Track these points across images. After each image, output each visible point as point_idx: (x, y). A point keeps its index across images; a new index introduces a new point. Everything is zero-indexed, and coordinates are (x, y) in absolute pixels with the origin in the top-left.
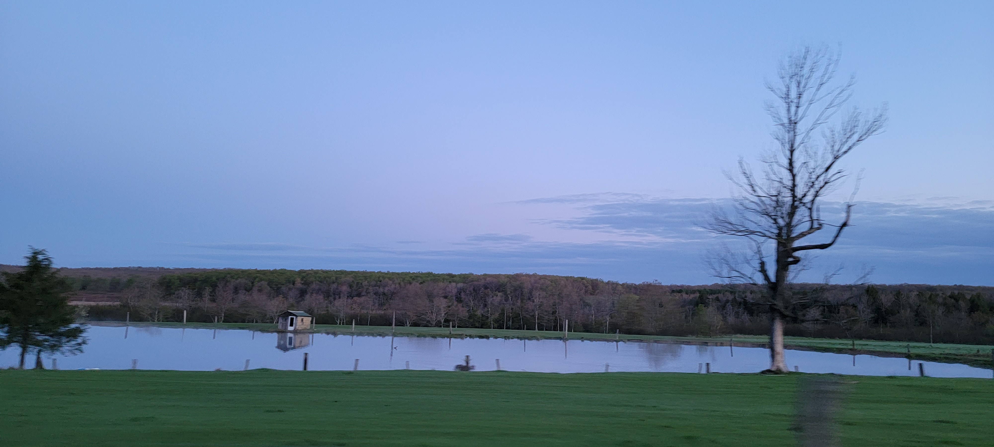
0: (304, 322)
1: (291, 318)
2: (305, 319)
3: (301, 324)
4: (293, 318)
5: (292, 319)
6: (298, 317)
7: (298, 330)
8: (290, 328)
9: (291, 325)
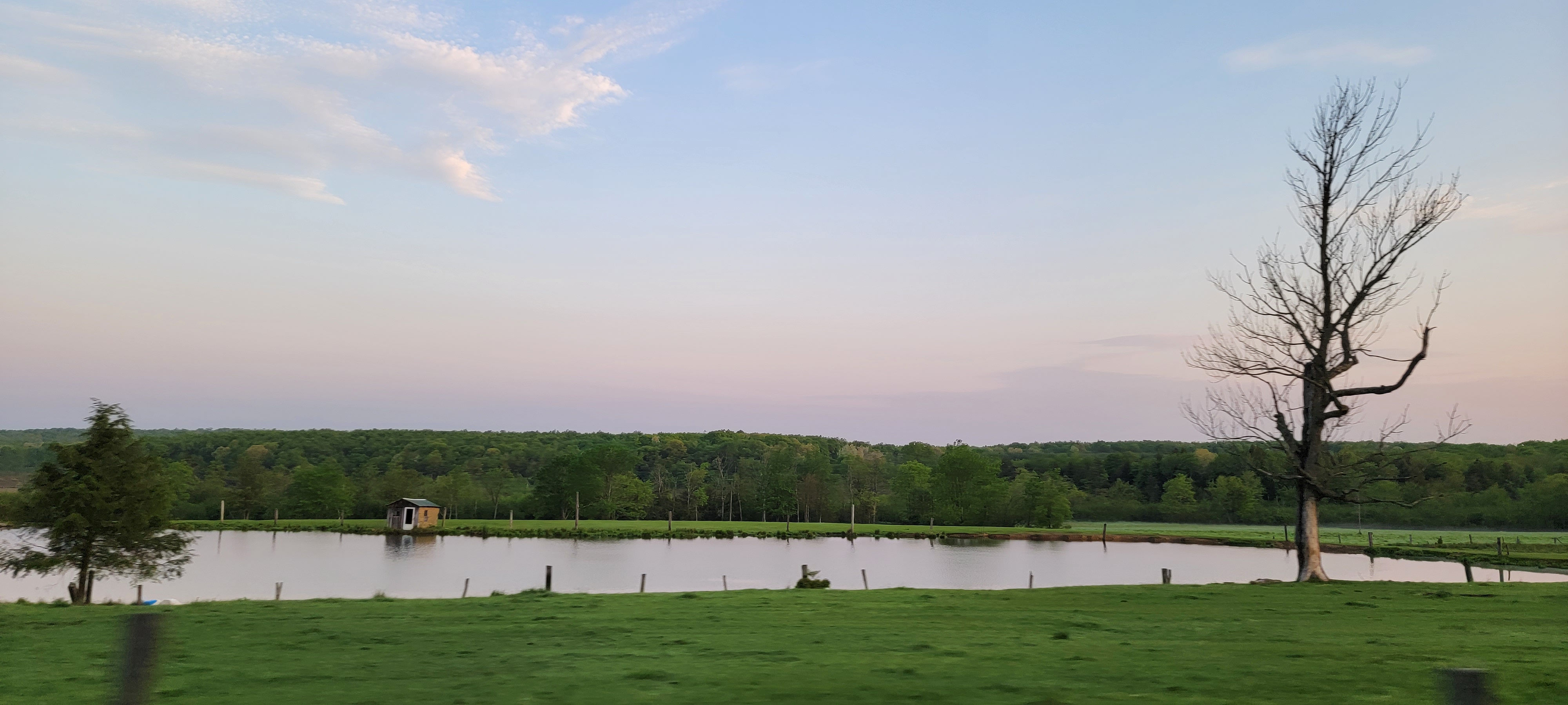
0: (428, 516)
1: (408, 510)
2: (429, 510)
4: (412, 510)
5: (410, 513)
6: (420, 508)
7: (421, 528)
8: (407, 527)
9: (409, 521)
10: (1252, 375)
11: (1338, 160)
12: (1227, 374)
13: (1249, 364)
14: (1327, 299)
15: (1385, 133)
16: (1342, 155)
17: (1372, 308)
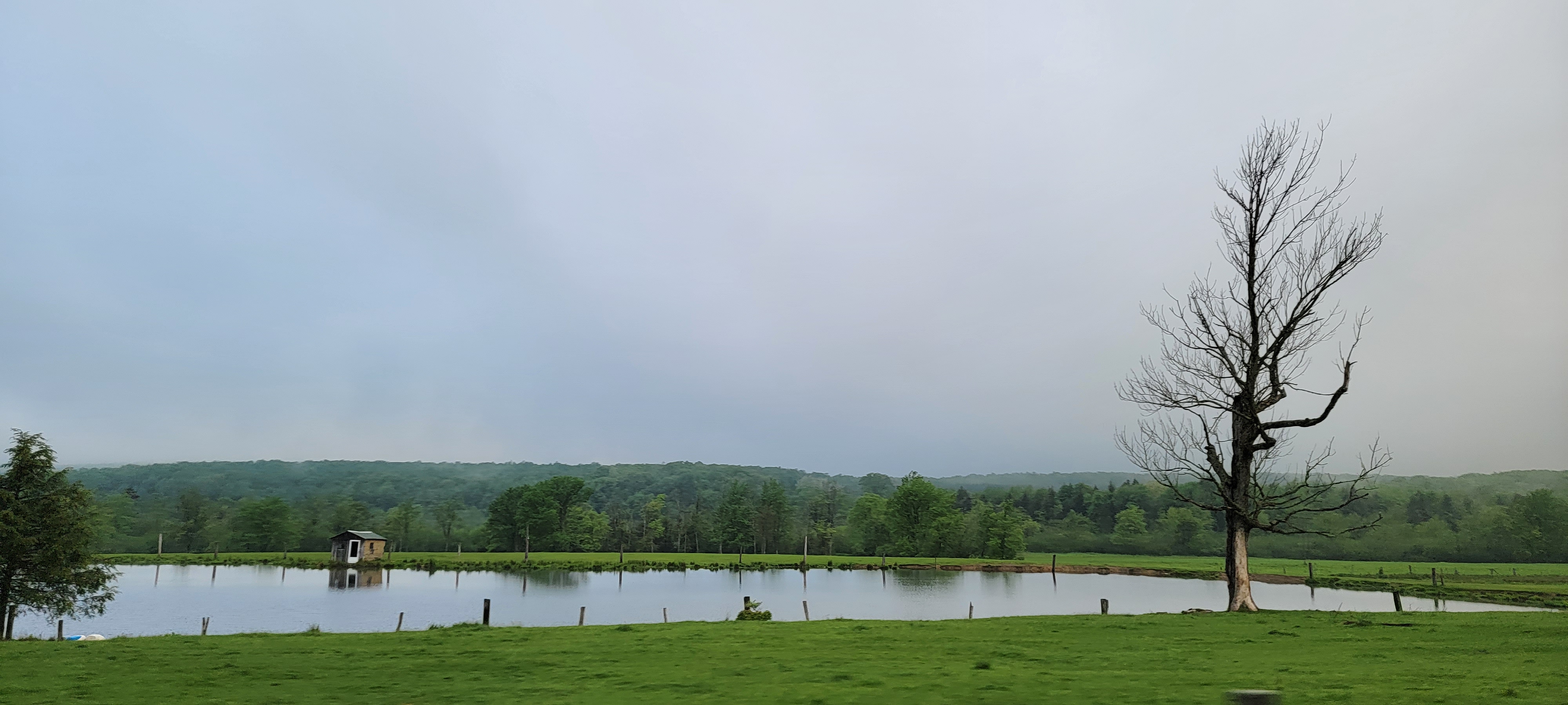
0: (374, 549)
1: (353, 542)
2: (376, 544)
3: (369, 552)
5: (355, 545)
6: (366, 541)
7: (364, 562)
8: (352, 560)
9: (354, 554)
10: (1184, 408)
11: (1264, 199)
12: (1158, 407)
13: (1179, 398)
14: (1255, 334)
15: (1308, 173)
16: (1268, 194)
17: (1297, 343)
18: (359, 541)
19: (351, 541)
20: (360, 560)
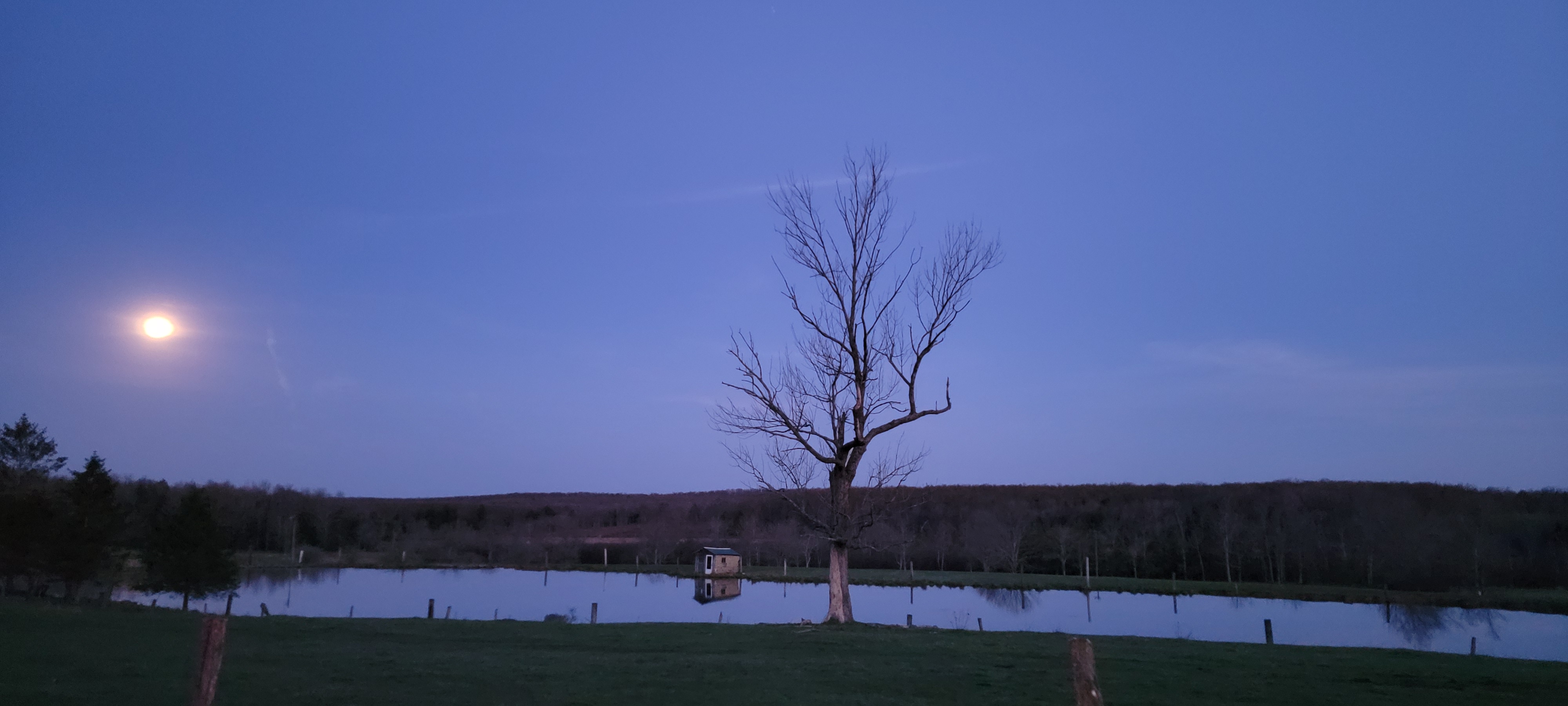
0: (727, 563)
1: (708, 557)
2: (728, 559)
3: (723, 565)
4: (711, 557)
5: (709, 559)
6: (717, 556)
7: (719, 574)
8: (708, 571)
9: (709, 567)
18: (712, 556)
19: (707, 556)
20: (713, 571)
